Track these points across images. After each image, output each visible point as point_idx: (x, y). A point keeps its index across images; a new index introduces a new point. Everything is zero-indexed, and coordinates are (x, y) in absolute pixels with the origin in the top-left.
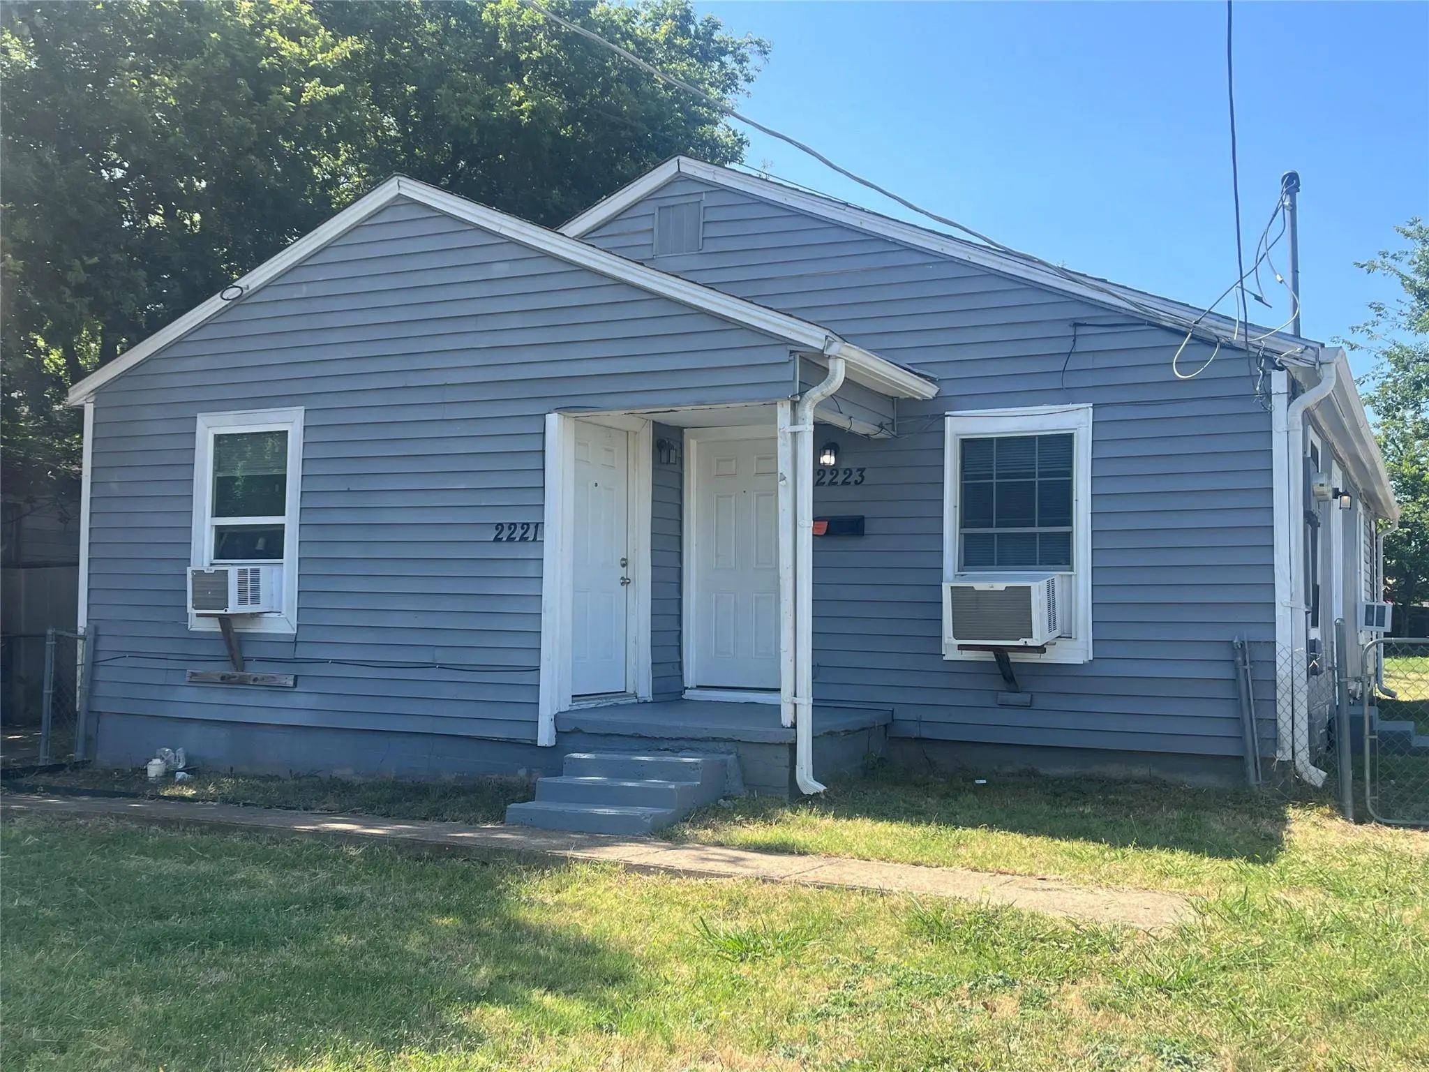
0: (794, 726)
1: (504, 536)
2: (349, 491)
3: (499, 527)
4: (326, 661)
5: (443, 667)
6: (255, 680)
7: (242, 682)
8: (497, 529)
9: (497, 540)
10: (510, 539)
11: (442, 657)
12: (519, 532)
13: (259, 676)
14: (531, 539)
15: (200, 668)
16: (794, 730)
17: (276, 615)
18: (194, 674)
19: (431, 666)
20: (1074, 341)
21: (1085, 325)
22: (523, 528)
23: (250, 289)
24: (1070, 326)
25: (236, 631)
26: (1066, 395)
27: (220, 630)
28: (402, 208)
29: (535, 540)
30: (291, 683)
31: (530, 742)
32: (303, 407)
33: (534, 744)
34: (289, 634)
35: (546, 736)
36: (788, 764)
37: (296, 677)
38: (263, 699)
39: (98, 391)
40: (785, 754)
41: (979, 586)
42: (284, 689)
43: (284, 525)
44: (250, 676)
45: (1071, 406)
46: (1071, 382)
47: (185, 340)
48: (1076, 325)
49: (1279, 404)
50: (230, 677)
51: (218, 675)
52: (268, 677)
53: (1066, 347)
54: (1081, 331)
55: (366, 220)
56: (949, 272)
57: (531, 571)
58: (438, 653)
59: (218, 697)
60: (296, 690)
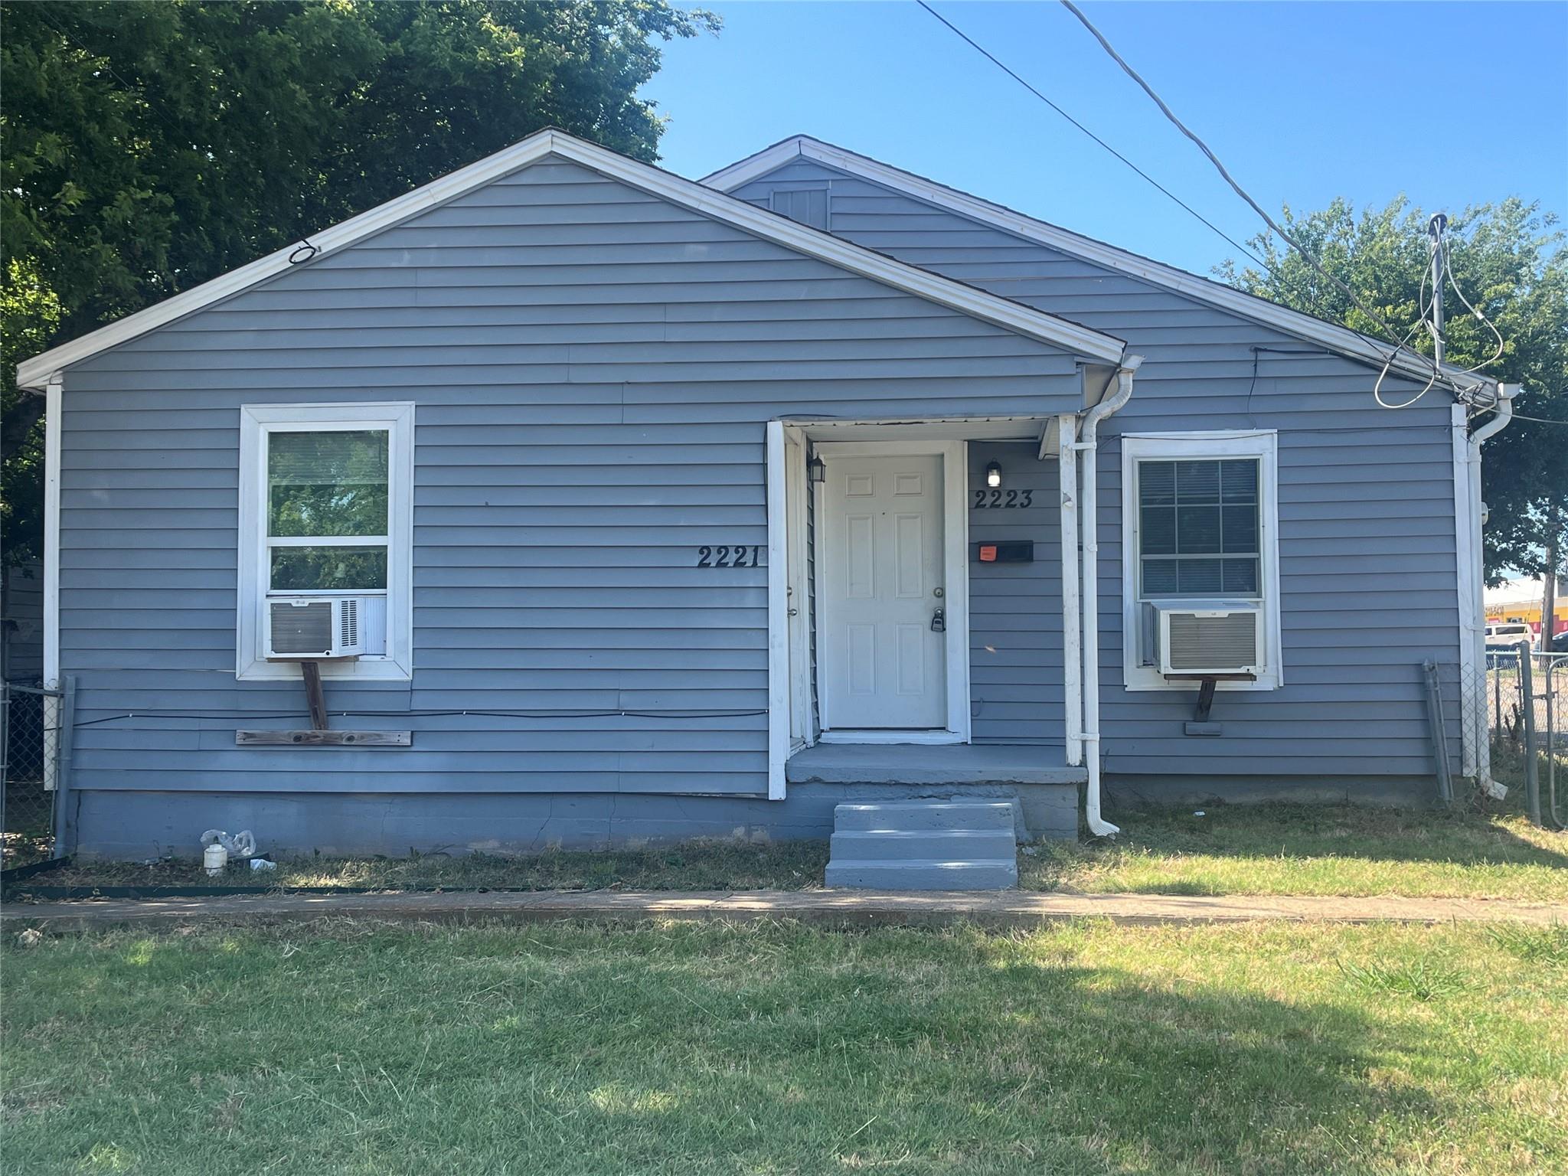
0: (1083, 764)
1: (713, 560)
2: (487, 506)
3: (705, 550)
4: (460, 712)
5: (630, 713)
6: (350, 738)
7: (329, 742)
8: (701, 552)
9: (702, 565)
10: (720, 565)
11: (628, 702)
12: (732, 557)
13: (356, 733)
14: (749, 564)
15: (258, 728)
16: (1084, 769)
17: (378, 658)
18: (248, 736)
19: (617, 713)
20: (1256, 365)
21: (1265, 350)
22: (737, 552)
23: (323, 251)
24: (1251, 350)
25: (322, 678)
26: (1248, 420)
27: (302, 678)
28: (553, 168)
29: (755, 564)
30: (408, 742)
31: (754, 796)
32: (413, 402)
33: (763, 799)
34: (402, 682)
35: (777, 790)
36: (1077, 805)
37: (412, 732)
38: (363, 762)
39: (68, 371)
40: (1073, 795)
41: (1199, 613)
42: (399, 749)
43: (386, 546)
44: (341, 735)
45: (1255, 432)
46: (1255, 407)
47: (214, 310)
48: (1257, 350)
49: (1459, 434)
50: (308, 737)
51: (289, 734)
52: (370, 735)
53: (1247, 371)
54: (1262, 356)
55: (499, 180)
56: (1118, 287)
57: (752, 600)
58: (624, 697)
59: (288, 762)
60: (413, 749)
